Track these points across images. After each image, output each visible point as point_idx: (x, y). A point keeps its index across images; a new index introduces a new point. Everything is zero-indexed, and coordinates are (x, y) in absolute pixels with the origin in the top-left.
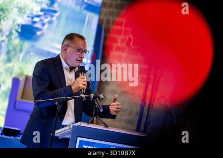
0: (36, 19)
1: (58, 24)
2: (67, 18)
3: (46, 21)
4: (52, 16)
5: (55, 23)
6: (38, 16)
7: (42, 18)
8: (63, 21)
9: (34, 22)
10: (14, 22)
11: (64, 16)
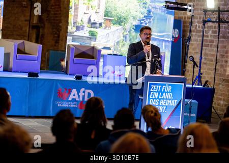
0: (142, 22)
1: (153, 23)
2: (158, 19)
3: (147, 22)
4: (150, 19)
5: (152, 22)
6: (143, 20)
7: (145, 21)
8: (156, 21)
9: (142, 23)
10: (131, 24)
11: (156, 18)
